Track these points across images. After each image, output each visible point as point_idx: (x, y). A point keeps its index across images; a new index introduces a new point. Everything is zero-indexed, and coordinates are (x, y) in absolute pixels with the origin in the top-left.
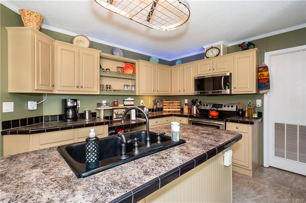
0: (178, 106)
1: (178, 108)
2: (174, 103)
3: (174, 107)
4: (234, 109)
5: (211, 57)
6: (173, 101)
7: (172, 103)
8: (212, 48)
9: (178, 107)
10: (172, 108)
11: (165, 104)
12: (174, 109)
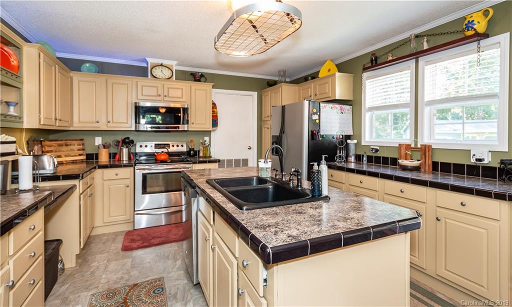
0: (79, 150)
1: (80, 155)
2: (70, 145)
3: (72, 153)
4: (184, 149)
5: (160, 77)
6: (68, 142)
7: (67, 145)
8: (162, 65)
9: (81, 152)
10: (66, 156)
11: (47, 149)
12: (72, 156)
